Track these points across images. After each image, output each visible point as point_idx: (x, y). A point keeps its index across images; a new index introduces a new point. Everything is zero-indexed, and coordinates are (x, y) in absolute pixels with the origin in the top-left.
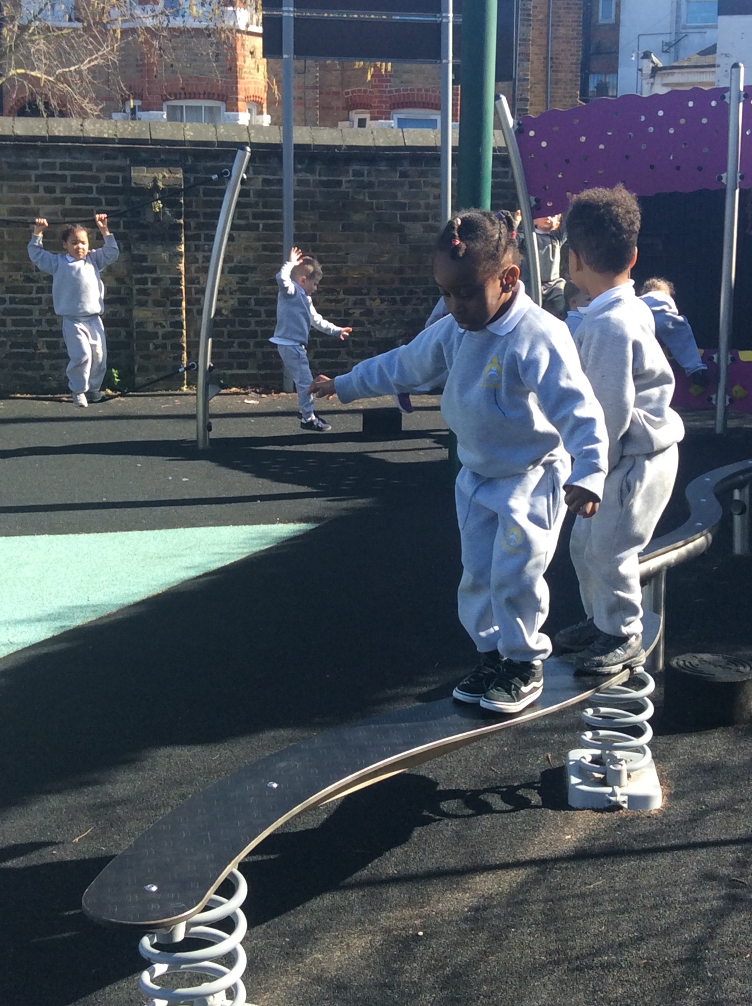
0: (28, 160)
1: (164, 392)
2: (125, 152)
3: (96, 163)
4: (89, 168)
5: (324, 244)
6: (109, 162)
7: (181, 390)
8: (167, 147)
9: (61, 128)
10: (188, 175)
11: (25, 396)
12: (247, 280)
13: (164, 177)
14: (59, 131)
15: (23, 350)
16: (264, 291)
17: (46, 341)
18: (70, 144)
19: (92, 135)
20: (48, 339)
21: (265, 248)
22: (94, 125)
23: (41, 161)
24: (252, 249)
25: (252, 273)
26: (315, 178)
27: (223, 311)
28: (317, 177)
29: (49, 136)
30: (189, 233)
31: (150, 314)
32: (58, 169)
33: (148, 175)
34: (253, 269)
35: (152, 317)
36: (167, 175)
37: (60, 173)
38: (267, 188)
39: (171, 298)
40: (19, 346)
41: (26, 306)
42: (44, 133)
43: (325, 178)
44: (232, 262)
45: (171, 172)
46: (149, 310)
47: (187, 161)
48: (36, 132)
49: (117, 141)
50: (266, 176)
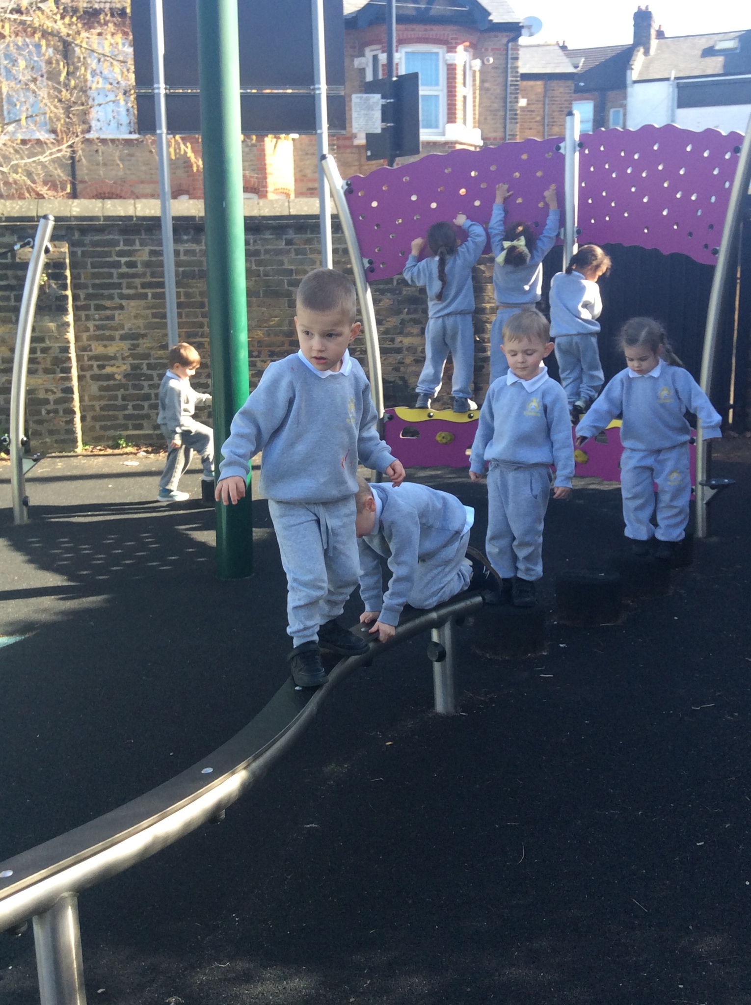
1: (57, 454)
2: (12, 230)
7: (74, 452)
10: (75, 249)
12: (138, 346)
16: (155, 356)
21: (154, 316)
24: (142, 316)
25: (143, 338)
27: (116, 376)
28: (204, 247)
30: (79, 303)
31: (40, 381)
34: (144, 336)
35: (43, 384)
36: (52, 250)
38: (154, 259)
39: (61, 366)
44: (123, 329)
45: (56, 245)
46: (39, 378)
47: (74, 235)
49: (4, 219)
50: (152, 248)
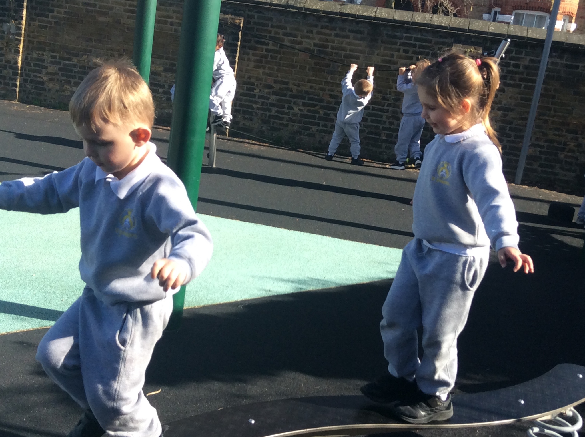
0: (398, 34)
2: (451, 35)
3: (434, 40)
4: (430, 42)
5: (559, 101)
6: (442, 40)
8: (477, 35)
9: (420, 18)
11: (368, 160)
12: (507, 115)
13: (471, 51)
14: (418, 20)
15: (374, 136)
16: (517, 123)
17: (387, 133)
18: (422, 27)
19: (436, 24)
20: (388, 132)
21: (522, 99)
22: (438, 18)
23: (405, 35)
24: (515, 98)
25: (511, 111)
26: (563, 62)
28: (564, 62)
29: (412, 22)
32: (413, 40)
33: (462, 49)
34: (512, 110)
36: (472, 51)
37: (414, 43)
38: (531, 65)
40: (372, 133)
41: (380, 113)
42: (410, 20)
43: (568, 63)
45: (475, 49)
47: (486, 44)
48: (406, 19)
49: (449, 28)
50: (532, 58)
